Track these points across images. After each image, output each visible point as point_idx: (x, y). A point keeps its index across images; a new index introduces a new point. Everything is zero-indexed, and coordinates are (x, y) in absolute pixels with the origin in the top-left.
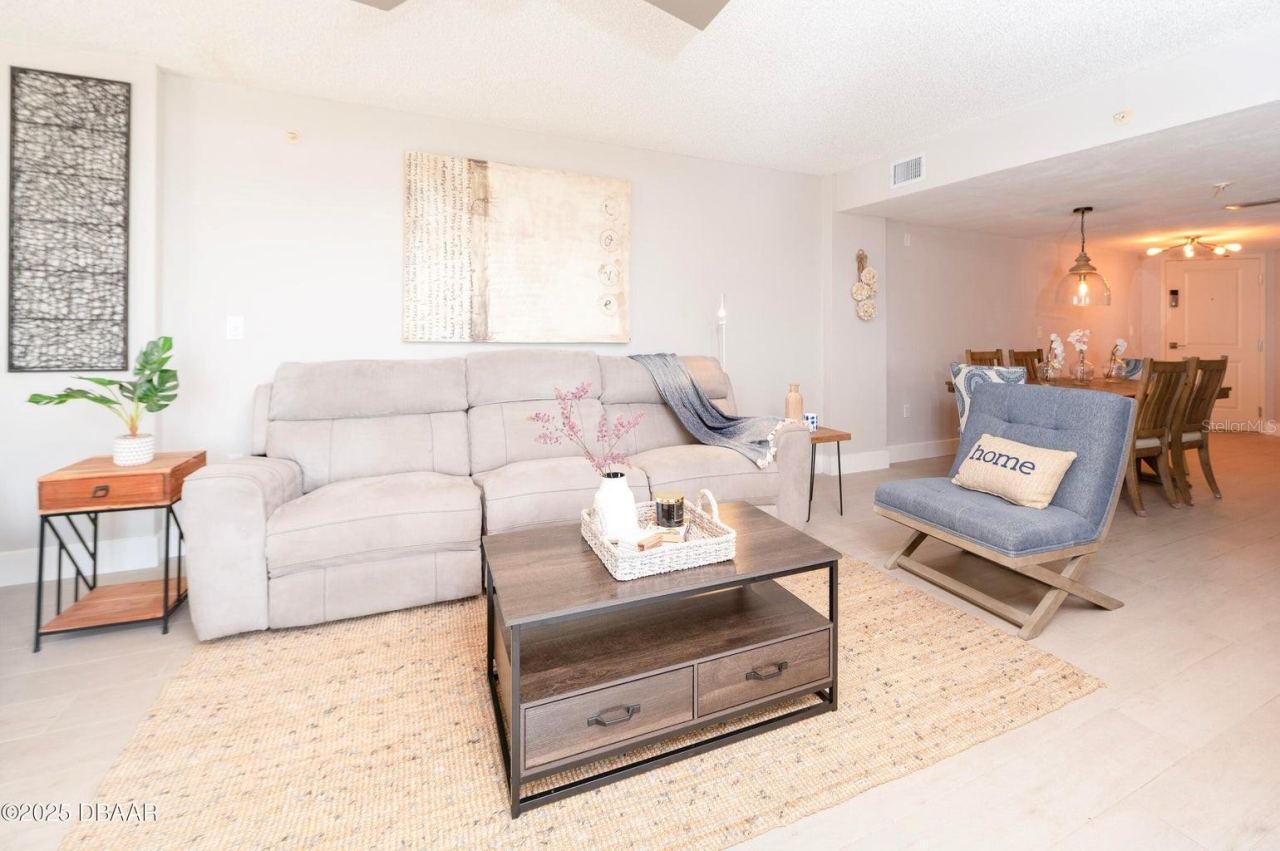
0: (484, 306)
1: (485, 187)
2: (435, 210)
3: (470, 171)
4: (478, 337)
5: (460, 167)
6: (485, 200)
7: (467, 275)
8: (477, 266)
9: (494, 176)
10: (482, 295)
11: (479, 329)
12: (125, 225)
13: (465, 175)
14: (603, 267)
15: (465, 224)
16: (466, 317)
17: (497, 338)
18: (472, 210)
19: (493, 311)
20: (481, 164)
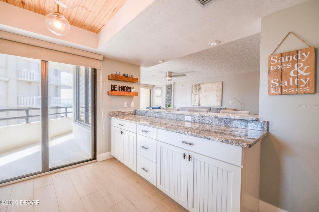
0: (200, 101)
1: (200, 87)
2: (194, 91)
3: (198, 85)
4: (199, 105)
5: (197, 85)
6: (200, 89)
7: (198, 98)
8: (199, 97)
9: (201, 86)
10: (199, 100)
11: (199, 104)
12: (171, 96)
13: (198, 86)
14: (217, 95)
15: (198, 92)
16: (197, 103)
17: (201, 105)
18: (198, 90)
19: (201, 102)
20: (200, 84)
